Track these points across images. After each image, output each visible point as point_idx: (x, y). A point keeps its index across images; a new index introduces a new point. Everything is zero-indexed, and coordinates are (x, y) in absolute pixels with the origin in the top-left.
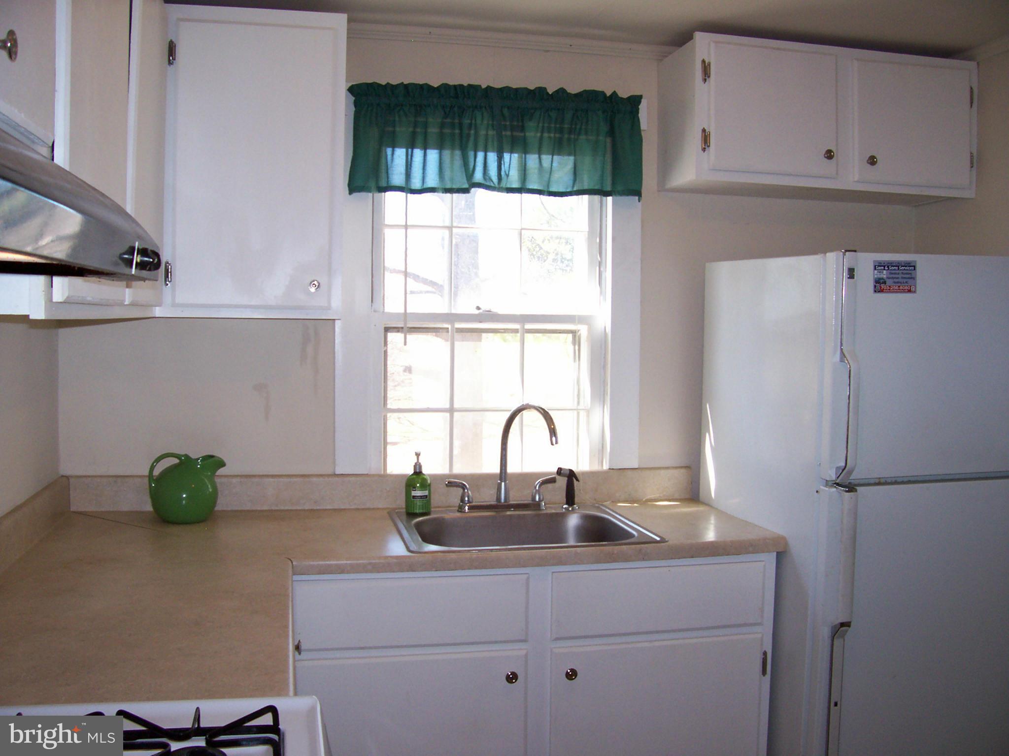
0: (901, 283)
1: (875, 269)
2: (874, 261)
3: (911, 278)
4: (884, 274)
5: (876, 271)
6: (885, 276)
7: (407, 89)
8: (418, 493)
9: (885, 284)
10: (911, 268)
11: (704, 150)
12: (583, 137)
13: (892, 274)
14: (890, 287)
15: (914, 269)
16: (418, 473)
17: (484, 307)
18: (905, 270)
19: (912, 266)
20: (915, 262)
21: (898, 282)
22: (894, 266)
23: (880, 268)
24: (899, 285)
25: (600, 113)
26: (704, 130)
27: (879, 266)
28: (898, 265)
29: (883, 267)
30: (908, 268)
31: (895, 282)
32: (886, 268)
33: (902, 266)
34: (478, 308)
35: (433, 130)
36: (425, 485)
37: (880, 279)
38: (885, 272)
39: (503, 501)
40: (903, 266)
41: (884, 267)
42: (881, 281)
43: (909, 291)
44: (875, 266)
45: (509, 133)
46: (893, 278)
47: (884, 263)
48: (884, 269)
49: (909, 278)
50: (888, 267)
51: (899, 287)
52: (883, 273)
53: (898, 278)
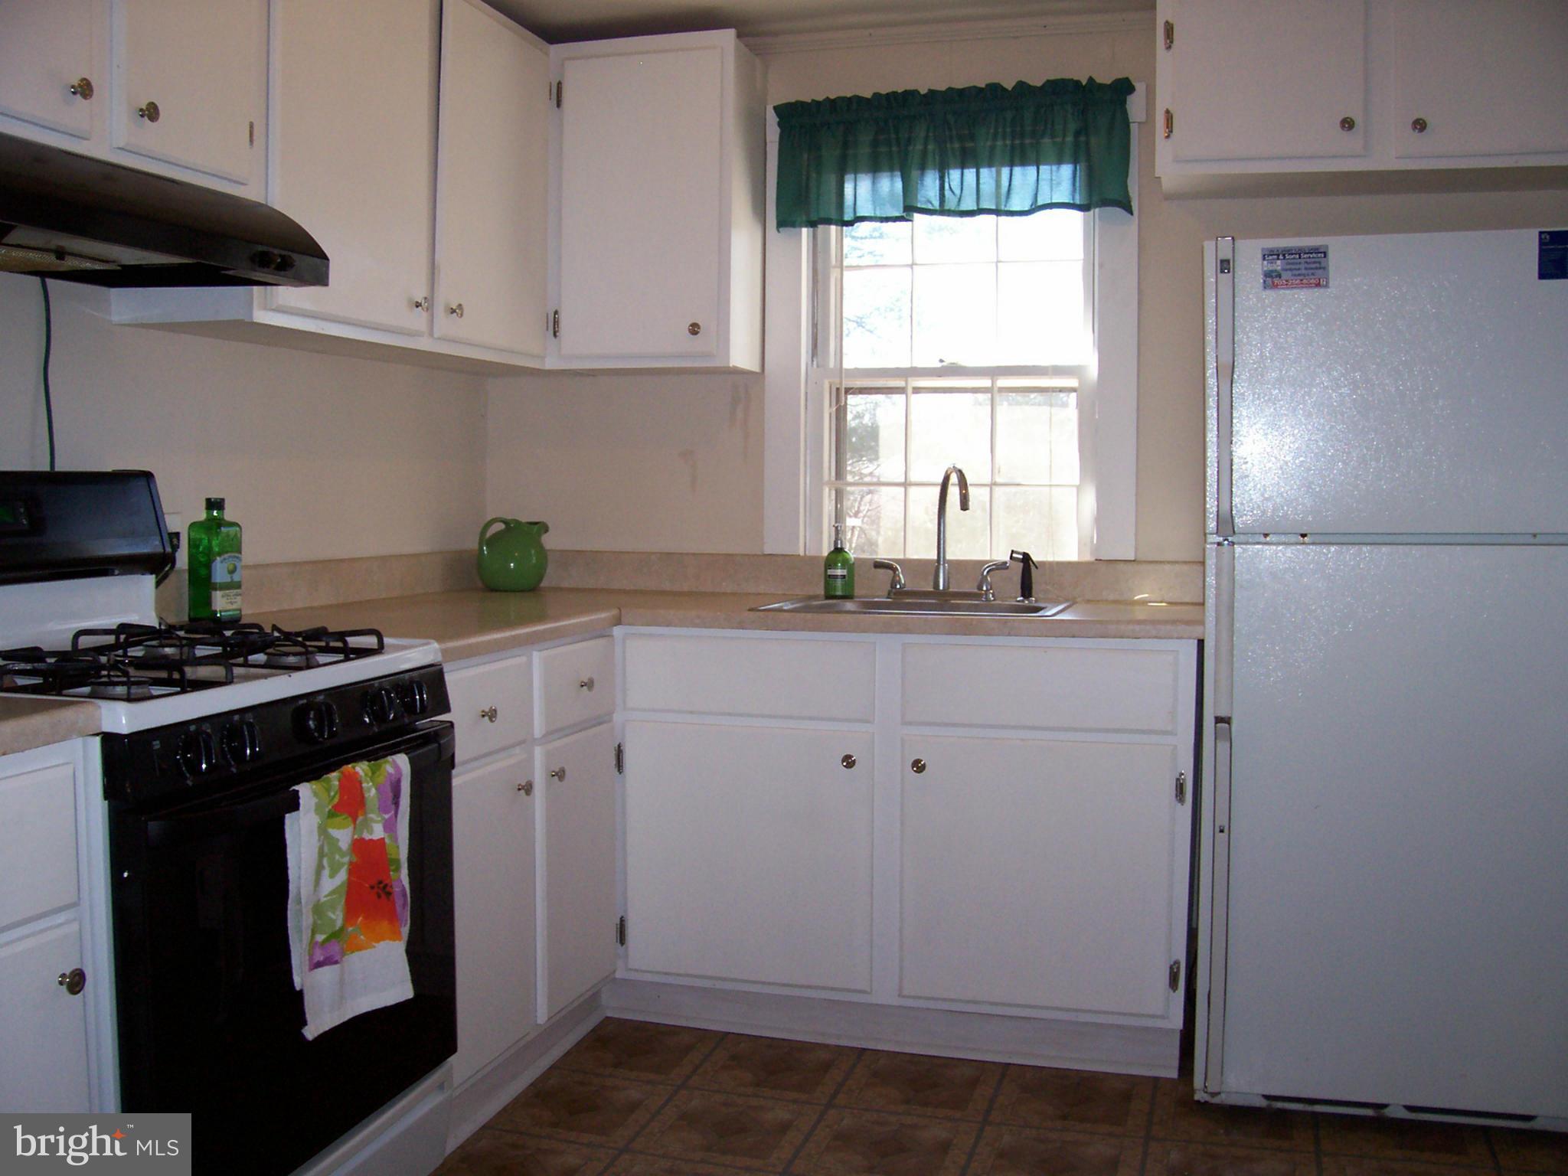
0: (1304, 275)
1: (1264, 259)
2: (1263, 249)
3: (1320, 268)
4: (1279, 265)
5: (1265, 262)
6: (1279, 268)
7: (833, 105)
8: (839, 572)
9: (1280, 277)
10: (1319, 255)
11: (1168, 137)
12: (1047, 141)
13: (1290, 264)
14: (1287, 281)
15: (1325, 257)
16: (838, 551)
17: (948, 361)
18: (1310, 257)
19: (1321, 253)
20: (1327, 247)
21: (1299, 275)
22: (1292, 254)
23: (1270, 257)
24: (1301, 278)
25: (1069, 108)
26: (1167, 112)
27: (1269, 255)
28: (1300, 252)
29: (1276, 257)
30: (1314, 255)
31: (1295, 275)
32: (1281, 257)
33: (1305, 253)
34: (941, 361)
35: (865, 150)
36: (846, 563)
37: (1272, 271)
38: (1279, 262)
39: (941, 588)
40: (1308, 253)
41: (1278, 255)
42: (1274, 274)
43: (1318, 285)
44: (1264, 255)
45: (957, 145)
46: (1291, 270)
47: (1278, 251)
48: (1278, 259)
49: (1316, 268)
50: (1284, 255)
51: (1302, 280)
52: (1276, 263)
53: (1299, 269)
